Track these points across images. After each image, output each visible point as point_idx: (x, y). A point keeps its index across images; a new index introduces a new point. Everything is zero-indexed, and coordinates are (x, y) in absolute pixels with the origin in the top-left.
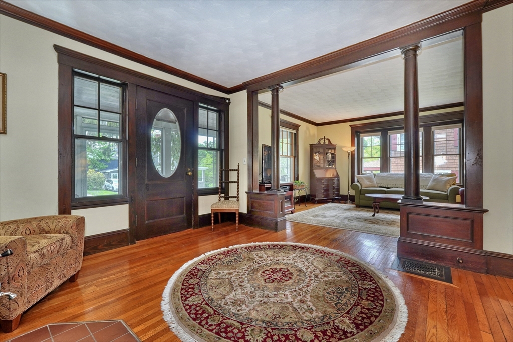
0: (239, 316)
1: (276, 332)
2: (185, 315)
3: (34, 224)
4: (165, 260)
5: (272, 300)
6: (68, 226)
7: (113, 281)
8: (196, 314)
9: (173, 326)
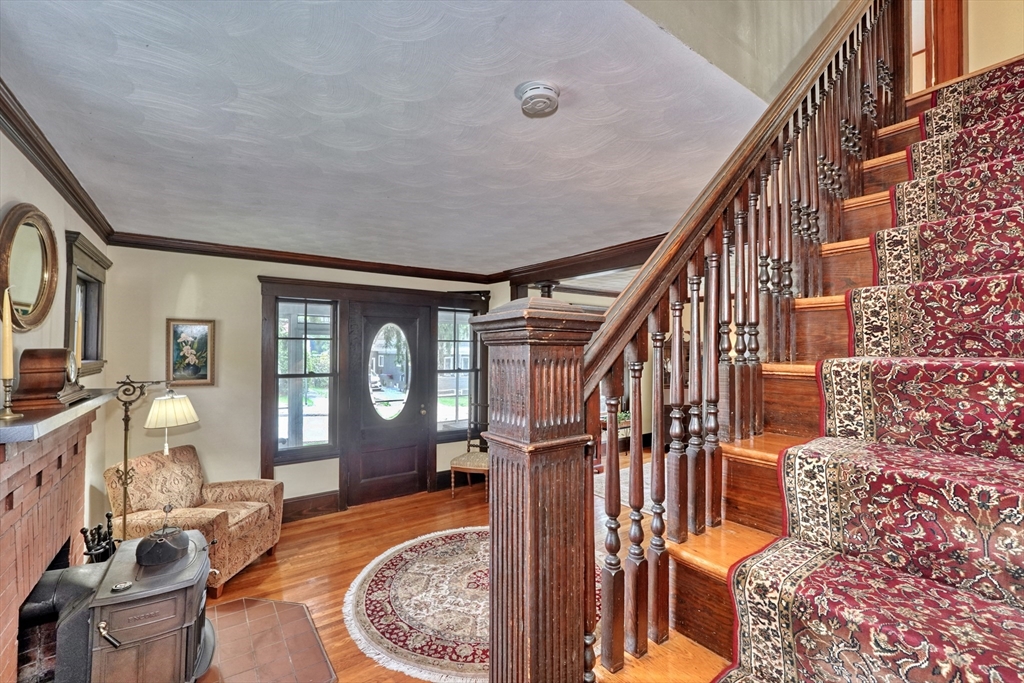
0: (414, 619)
1: (438, 642)
2: (362, 610)
3: (237, 488)
4: (372, 539)
5: (459, 609)
6: (266, 494)
7: (308, 559)
8: (373, 611)
9: (348, 618)
